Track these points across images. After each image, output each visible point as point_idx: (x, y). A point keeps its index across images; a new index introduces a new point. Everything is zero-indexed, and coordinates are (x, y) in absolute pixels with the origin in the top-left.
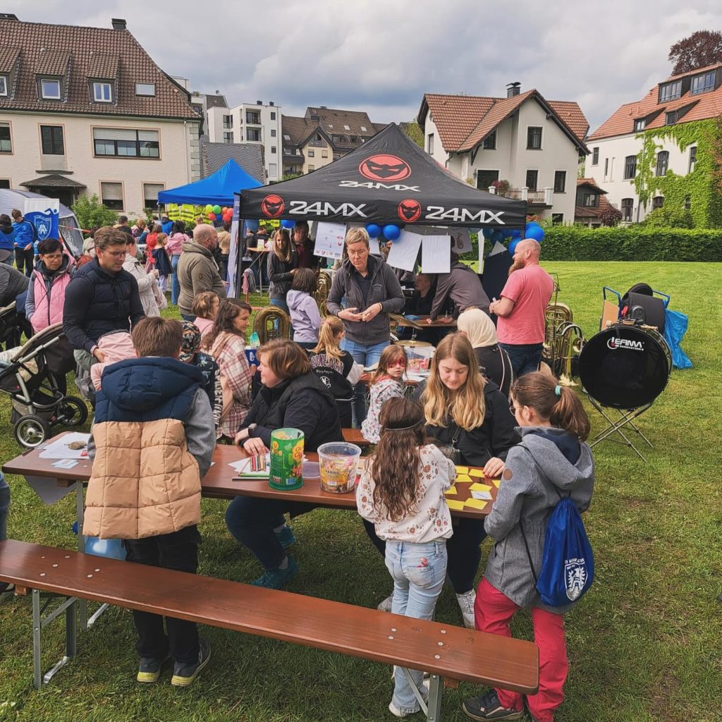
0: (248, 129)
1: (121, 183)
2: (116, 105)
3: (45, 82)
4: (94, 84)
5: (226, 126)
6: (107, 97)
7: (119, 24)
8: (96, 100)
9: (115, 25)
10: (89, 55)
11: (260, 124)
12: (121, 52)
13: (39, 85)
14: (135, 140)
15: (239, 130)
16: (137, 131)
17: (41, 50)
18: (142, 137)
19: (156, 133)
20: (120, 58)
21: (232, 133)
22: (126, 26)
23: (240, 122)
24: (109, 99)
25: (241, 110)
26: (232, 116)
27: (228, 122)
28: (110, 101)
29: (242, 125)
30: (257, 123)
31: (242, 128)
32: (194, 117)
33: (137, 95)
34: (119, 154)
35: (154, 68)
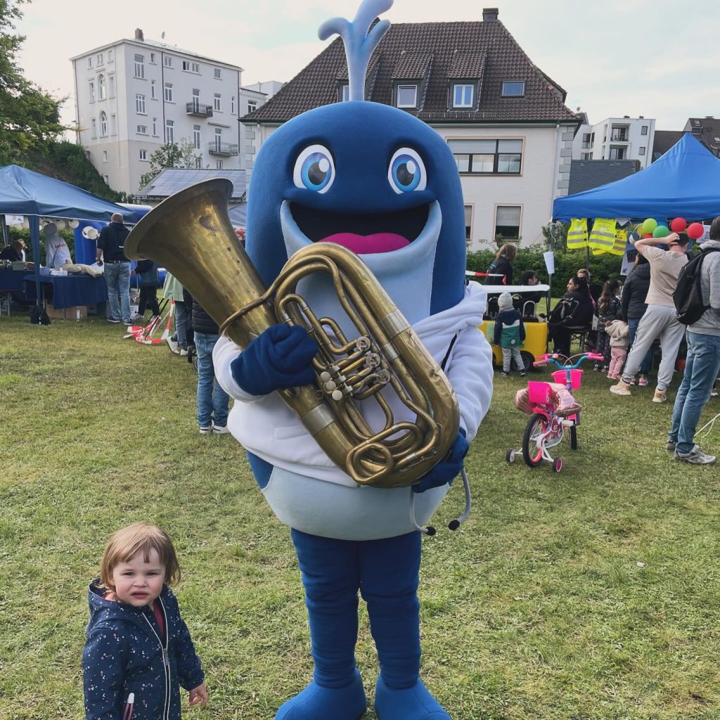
0: (612, 147)
1: (471, 206)
2: (477, 110)
3: (401, 88)
4: (455, 86)
5: (585, 146)
6: (467, 102)
7: (491, 13)
8: (455, 106)
9: (486, 16)
10: (453, 54)
11: (627, 140)
12: (490, 47)
13: (395, 93)
14: (495, 152)
15: (601, 148)
16: (498, 140)
17: (402, 53)
18: (503, 148)
19: (520, 143)
20: (487, 53)
21: (592, 153)
22: (498, 16)
23: (603, 139)
24: (469, 103)
25: (607, 125)
26: (593, 134)
27: (588, 141)
28: (471, 106)
29: (605, 144)
30: (623, 140)
31: (604, 146)
32: (570, 118)
33: (502, 97)
34: (473, 171)
35: (526, 63)
